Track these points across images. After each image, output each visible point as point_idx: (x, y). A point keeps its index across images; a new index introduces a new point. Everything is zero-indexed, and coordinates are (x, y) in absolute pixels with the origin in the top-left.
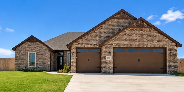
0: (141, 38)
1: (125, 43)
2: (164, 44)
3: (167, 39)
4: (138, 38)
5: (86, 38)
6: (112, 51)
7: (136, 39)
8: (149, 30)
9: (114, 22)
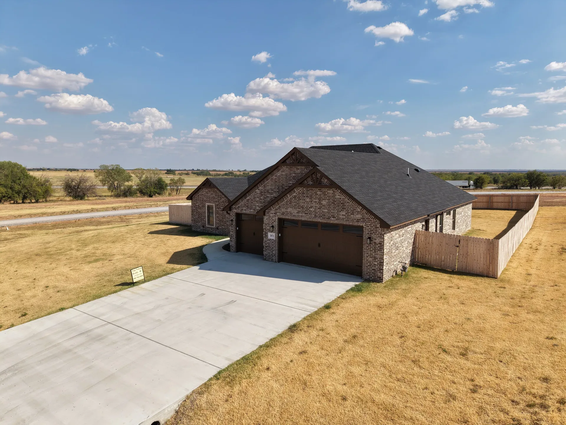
0: (318, 206)
1: (295, 212)
2: (358, 221)
3: (365, 211)
4: (314, 204)
5: (247, 199)
6: (276, 224)
7: (311, 207)
8: (332, 190)
9: (284, 171)
